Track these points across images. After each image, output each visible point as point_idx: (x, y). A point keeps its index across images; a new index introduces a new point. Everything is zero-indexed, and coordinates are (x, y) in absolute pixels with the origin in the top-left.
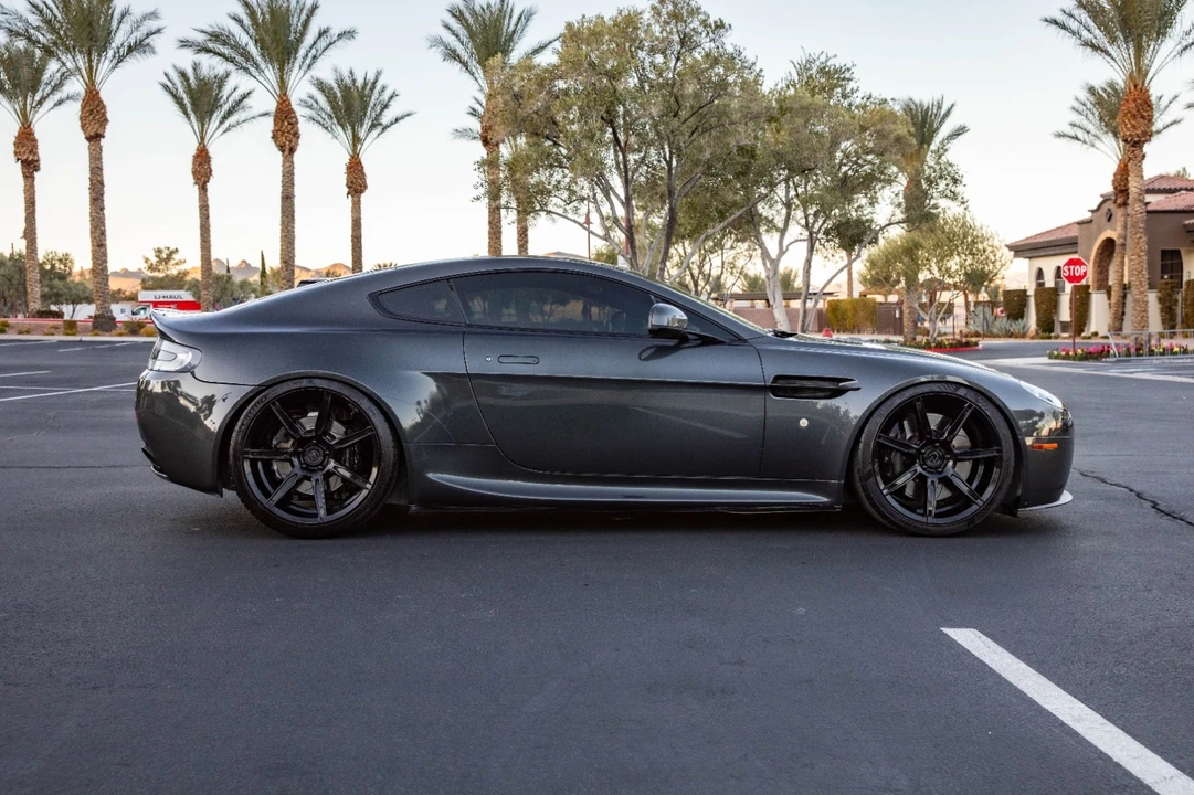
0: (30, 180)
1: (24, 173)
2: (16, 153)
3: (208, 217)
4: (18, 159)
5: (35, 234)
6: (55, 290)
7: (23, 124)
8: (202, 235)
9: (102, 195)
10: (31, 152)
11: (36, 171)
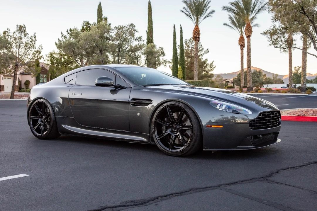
0: (242, 50)
1: (241, 48)
2: (239, 43)
3: (291, 56)
4: (239, 45)
5: (243, 65)
6: (256, 81)
7: (241, 35)
8: (289, 62)
9: (250, 53)
10: (243, 42)
11: (244, 47)
